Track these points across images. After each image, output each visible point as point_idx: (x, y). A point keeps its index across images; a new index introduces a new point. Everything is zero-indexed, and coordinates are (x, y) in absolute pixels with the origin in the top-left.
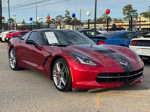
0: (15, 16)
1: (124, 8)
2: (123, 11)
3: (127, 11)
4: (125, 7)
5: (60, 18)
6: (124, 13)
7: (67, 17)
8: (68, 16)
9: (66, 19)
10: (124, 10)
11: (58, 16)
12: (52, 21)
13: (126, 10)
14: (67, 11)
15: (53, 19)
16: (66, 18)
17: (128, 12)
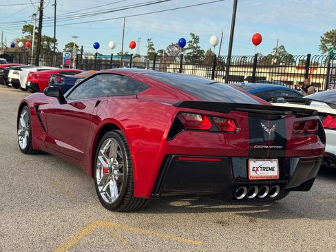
0: (75, 37)
1: (323, 36)
2: (320, 44)
3: (330, 44)
4: (327, 34)
5: (177, 49)
6: (324, 48)
7: (193, 48)
8: (195, 45)
9: (190, 53)
10: (324, 41)
11: (173, 45)
12: (159, 54)
13: (328, 42)
14: (193, 35)
15: (161, 51)
16: (191, 51)
17: (332, 46)
